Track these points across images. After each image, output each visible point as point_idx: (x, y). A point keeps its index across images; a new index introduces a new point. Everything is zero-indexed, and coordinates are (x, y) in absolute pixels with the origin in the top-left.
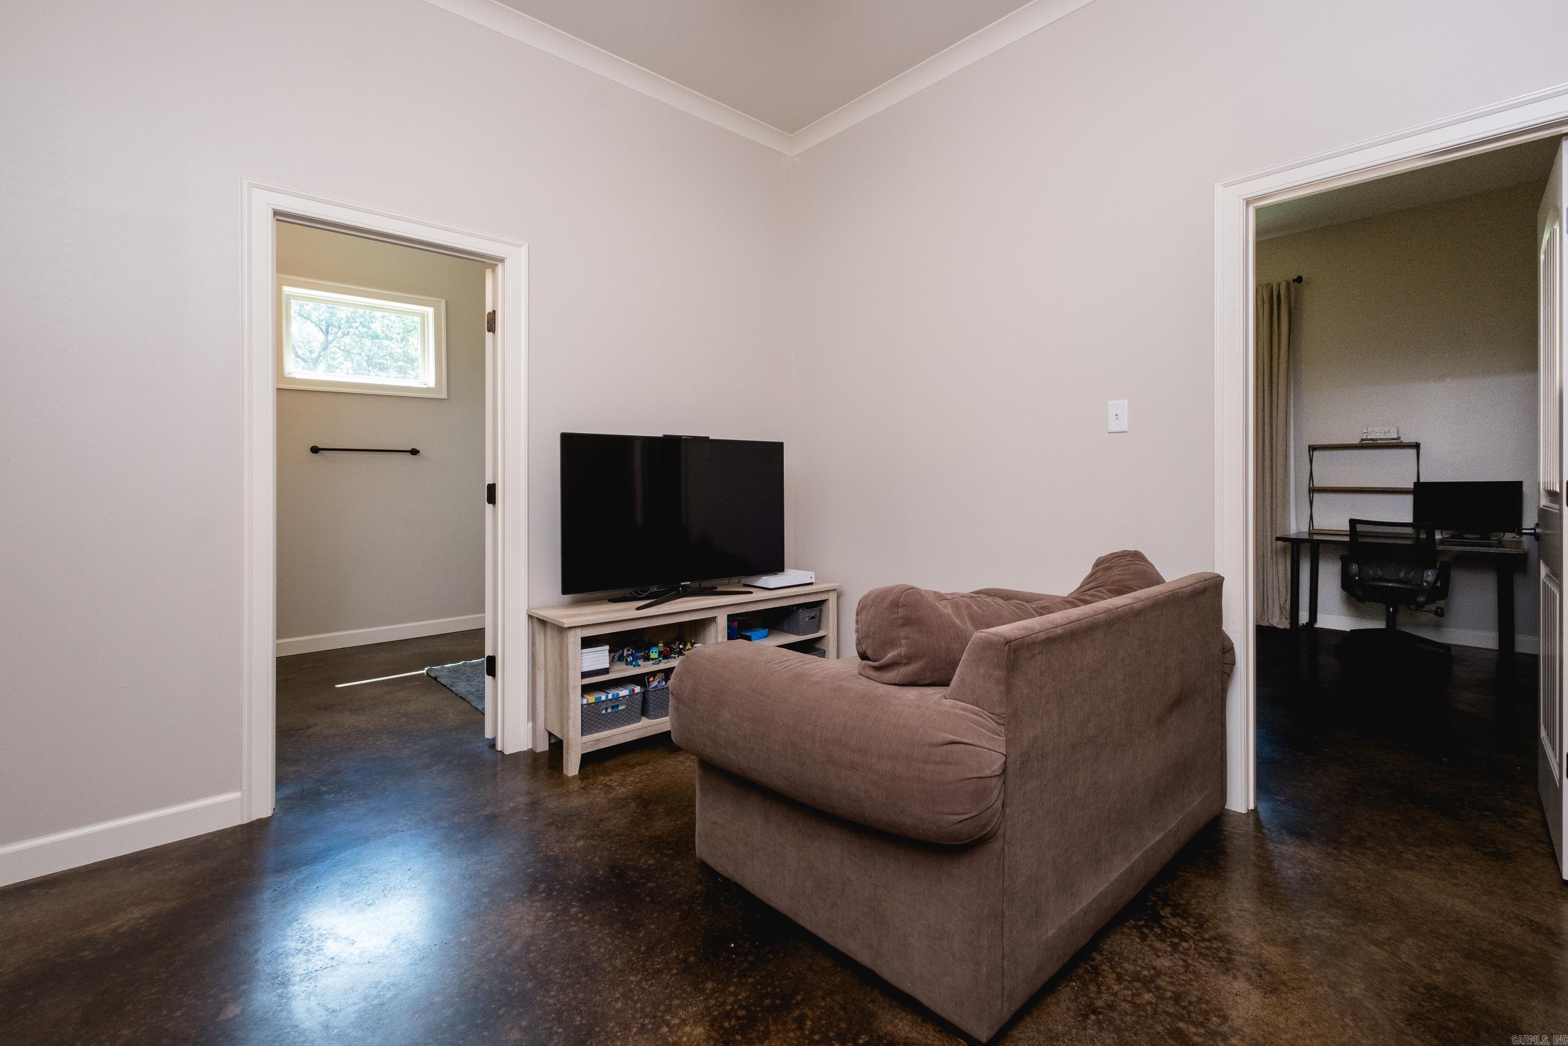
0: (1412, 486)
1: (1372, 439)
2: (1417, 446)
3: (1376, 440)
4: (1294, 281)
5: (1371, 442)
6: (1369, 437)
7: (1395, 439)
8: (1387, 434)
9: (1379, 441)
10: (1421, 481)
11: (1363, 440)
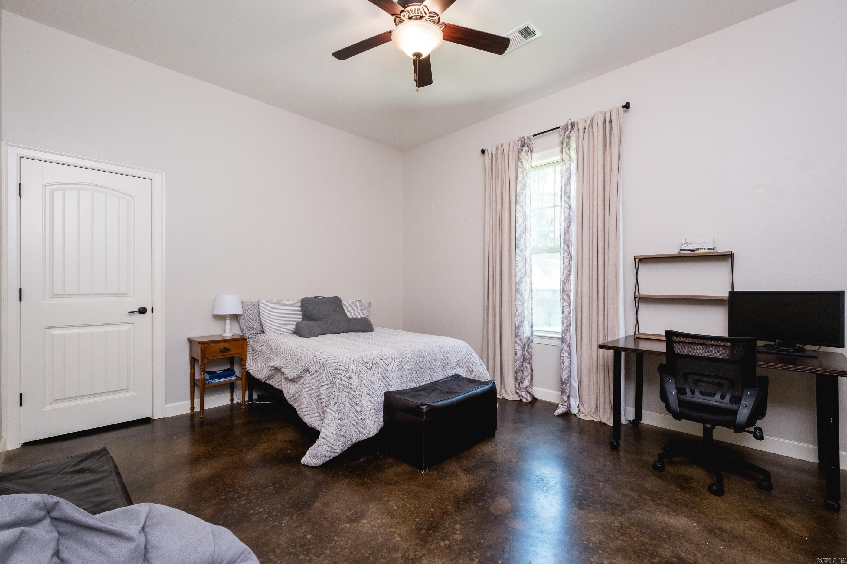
0: (727, 295)
1: (690, 250)
2: (731, 256)
3: (694, 250)
4: (623, 107)
5: (689, 252)
6: (687, 248)
7: (711, 249)
8: (704, 244)
9: (696, 252)
10: (734, 290)
11: (681, 250)
